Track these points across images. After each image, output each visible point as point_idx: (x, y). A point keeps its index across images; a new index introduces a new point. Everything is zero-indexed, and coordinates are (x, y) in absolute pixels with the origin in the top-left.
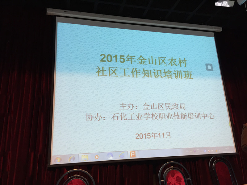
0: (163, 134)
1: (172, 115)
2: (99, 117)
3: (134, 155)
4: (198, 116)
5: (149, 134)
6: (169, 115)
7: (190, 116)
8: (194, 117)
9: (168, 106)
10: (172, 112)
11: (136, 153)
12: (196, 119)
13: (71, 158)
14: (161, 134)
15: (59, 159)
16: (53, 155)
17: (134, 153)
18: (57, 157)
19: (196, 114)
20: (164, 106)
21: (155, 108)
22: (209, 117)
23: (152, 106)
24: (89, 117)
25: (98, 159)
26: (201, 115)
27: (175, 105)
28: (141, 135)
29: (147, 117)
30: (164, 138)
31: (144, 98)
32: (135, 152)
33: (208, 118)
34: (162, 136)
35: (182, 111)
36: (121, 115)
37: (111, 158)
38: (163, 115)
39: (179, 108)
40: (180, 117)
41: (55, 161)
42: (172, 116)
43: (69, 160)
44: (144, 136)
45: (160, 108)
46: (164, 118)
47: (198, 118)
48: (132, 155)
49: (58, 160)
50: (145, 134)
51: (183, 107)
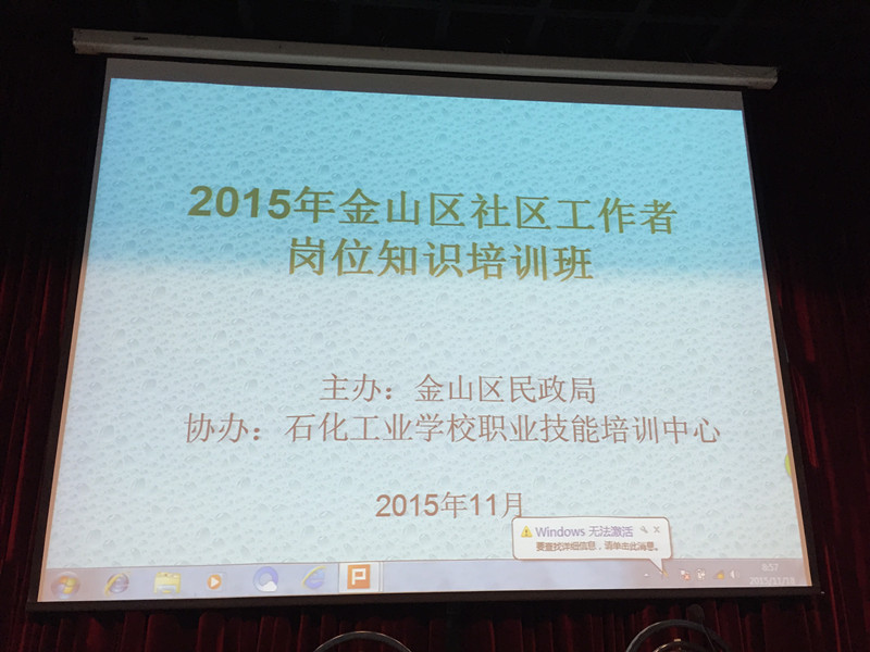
0: (492, 498)
1: (535, 423)
2: (237, 429)
3: (364, 578)
4: (648, 430)
5: (430, 499)
6: (523, 423)
7: (614, 429)
8: (632, 434)
9: (519, 388)
10: (536, 412)
11: (372, 569)
12: (637, 443)
13: (115, 582)
14: (482, 500)
15: (70, 583)
16: (48, 567)
17: (364, 570)
18: (64, 573)
19: (640, 423)
20: (504, 389)
21: (466, 393)
22: (696, 435)
23: (456, 387)
24: (198, 428)
25: (218, 589)
26: (661, 427)
27: (550, 383)
28: (400, 500)
29: (430, 432)
30: (493, 514)
31: (423, 358)
32: (368, 567)
33: (690, 441)
34: (486, 508)
35: (581, 408)
36: (325, 422)
37: (269, 589)
38: (498, 422)
39: (568, 397)
40: (569, 434)
41: (55, 587)
42: (537, 429)
43: (107, 586)
44: (411, 506)
45: (487, 398)
46: (499, 434)
47: (647, 436)
48: (354, 578)
49: (66, 585)
50: (416, 498)
51: (585, 390)
